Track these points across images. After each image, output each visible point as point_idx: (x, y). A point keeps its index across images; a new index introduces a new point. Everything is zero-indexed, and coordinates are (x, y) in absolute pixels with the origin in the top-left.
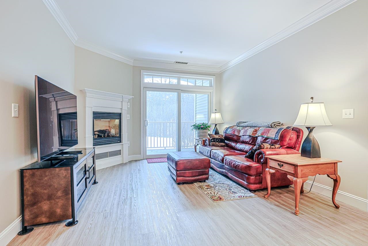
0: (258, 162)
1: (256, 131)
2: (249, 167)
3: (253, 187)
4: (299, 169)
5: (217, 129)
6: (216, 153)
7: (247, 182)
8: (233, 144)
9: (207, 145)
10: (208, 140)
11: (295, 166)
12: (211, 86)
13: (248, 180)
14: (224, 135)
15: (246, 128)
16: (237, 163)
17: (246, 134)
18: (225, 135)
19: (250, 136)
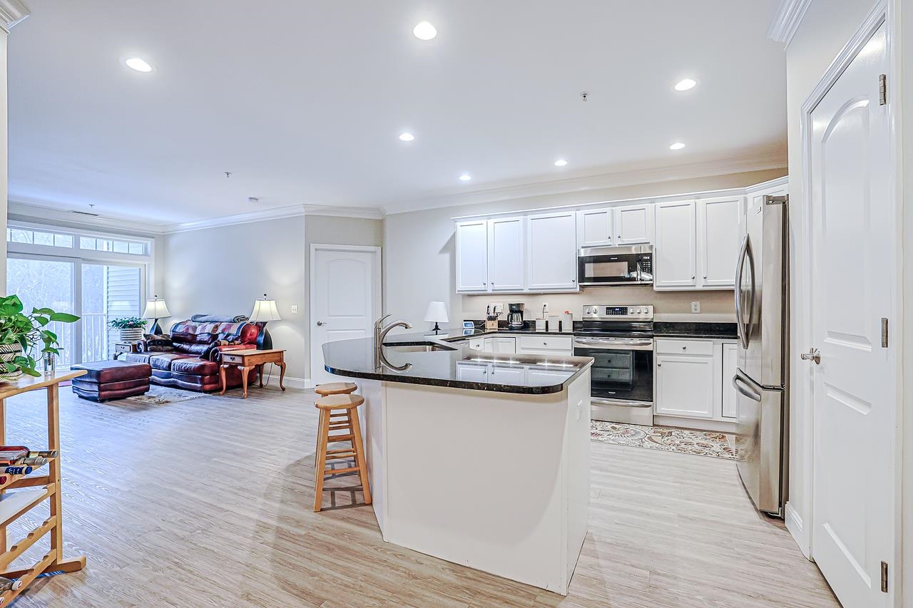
0: (214, 360)
1: (217, 327)
2: (202, 367)
3: (208, 387)
4: (246, 359)
5: (158, 327)
6: (158, 359)
7: (201, 383)
8: (186, 347)
9: (141, 351)
10: (142, 343)
11: (243, 357)
12: (146, 254)
13: (202, 381)
14: (171, 334)
15: (205, 324)
16: (188, 366)
17: (203, 331)
18: (173, 335)
19: (209, 334)
